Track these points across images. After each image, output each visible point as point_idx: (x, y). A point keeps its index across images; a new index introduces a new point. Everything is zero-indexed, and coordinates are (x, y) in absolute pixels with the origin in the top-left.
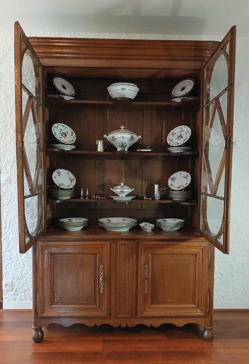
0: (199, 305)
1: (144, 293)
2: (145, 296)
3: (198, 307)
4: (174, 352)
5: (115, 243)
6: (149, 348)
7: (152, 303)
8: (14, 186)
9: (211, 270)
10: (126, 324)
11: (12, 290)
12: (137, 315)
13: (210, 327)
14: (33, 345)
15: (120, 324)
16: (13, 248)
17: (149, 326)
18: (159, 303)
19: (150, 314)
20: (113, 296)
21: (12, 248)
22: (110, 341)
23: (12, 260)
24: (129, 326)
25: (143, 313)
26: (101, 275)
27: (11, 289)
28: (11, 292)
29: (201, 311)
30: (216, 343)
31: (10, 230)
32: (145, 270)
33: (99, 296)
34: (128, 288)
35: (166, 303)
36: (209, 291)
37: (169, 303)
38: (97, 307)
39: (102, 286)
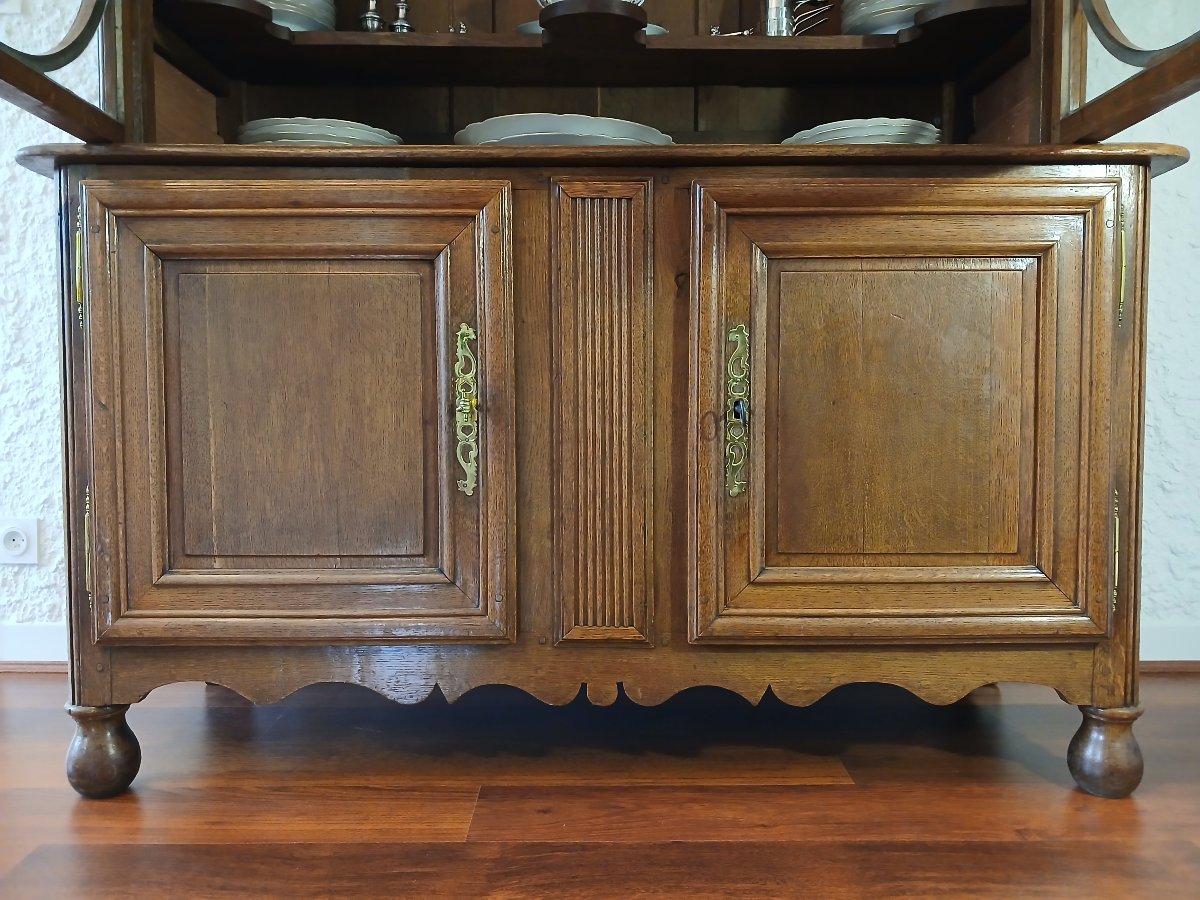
0: (1062, 567)
1: (726, 495)
2: (734, 514)
3: (1053, 580)
5: (546, 192)
6: (763, 826)
7: (773, 553)
8: (44, 25)
9: (1127, 357)
10: (620, 685)
11: (39, 565)
12: (680, 629)
13: (1126, 705)
15: (584, 686)
16: (44, 350)
17: (755, 697)
18: (813, 556)
19: (759, 620)
20: (541, 516)
21: (35, 350)
22: (525, 793)
23: (40, 410)
24: (638, 696)
25: (719, 616)
26: (466, 387)
27: (32, 558)
28: (35, 577)
29: (1075, 603)
31: (27, 252)
32: (727, 361)
33: (453, 514)
34: (625, 463)
35: (859, 555)
36: (1118, 485)
37: (877, 558)
38: (439, 577)
39: (473, 454)
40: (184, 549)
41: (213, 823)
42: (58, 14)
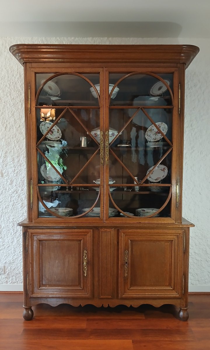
0: (175, 288)
1: (125, 276)
2: (125, 279)
3: (174, 289)
4: (152, 330)
5: (97, 230)
6: (130, 326)
7: (132, 285)
8: (5, 179)
9: (186, 256)
10: (108, 304)
11: (4, 274)
12: (118, 296)
13: (185, 307)
14: (24, 323)
15: (103, 304)
16: (5, 236)
17: (129, 306)
18: (137, 285)
19: (129, 295)
20: (96, 279)
21: (3, 236)
22: (94, 320)
23: (4, 246)
24: (111, 306)
25: (123, 295)
26: (85, 260)
27: (3, 273)
28: (3, 276)
29: (177, 293)
30: (191, 323)
31: (2, 219)
32: (125, 256)
33: (83, 279)
34: (109, 272)
35: (144, 285)
36: (184, 275)
37: (147, 286)
38: (81, 289)
39: (86, 270)
40: (42, 284)
41: (47, 325)
42: (8, 177)
